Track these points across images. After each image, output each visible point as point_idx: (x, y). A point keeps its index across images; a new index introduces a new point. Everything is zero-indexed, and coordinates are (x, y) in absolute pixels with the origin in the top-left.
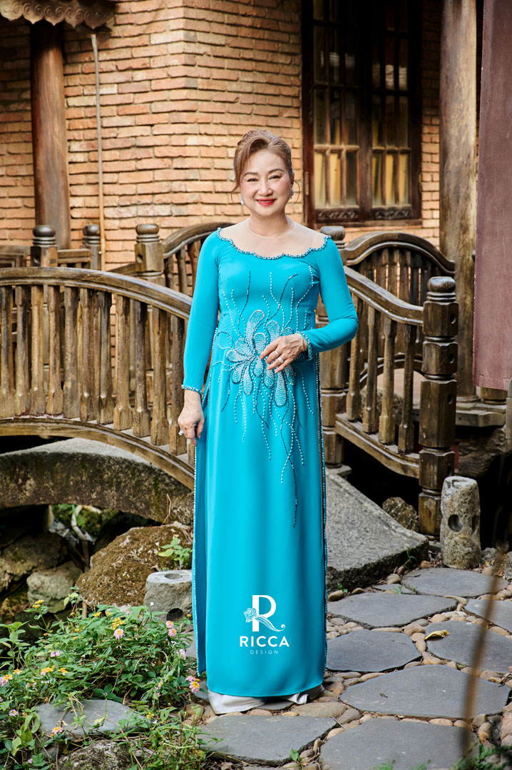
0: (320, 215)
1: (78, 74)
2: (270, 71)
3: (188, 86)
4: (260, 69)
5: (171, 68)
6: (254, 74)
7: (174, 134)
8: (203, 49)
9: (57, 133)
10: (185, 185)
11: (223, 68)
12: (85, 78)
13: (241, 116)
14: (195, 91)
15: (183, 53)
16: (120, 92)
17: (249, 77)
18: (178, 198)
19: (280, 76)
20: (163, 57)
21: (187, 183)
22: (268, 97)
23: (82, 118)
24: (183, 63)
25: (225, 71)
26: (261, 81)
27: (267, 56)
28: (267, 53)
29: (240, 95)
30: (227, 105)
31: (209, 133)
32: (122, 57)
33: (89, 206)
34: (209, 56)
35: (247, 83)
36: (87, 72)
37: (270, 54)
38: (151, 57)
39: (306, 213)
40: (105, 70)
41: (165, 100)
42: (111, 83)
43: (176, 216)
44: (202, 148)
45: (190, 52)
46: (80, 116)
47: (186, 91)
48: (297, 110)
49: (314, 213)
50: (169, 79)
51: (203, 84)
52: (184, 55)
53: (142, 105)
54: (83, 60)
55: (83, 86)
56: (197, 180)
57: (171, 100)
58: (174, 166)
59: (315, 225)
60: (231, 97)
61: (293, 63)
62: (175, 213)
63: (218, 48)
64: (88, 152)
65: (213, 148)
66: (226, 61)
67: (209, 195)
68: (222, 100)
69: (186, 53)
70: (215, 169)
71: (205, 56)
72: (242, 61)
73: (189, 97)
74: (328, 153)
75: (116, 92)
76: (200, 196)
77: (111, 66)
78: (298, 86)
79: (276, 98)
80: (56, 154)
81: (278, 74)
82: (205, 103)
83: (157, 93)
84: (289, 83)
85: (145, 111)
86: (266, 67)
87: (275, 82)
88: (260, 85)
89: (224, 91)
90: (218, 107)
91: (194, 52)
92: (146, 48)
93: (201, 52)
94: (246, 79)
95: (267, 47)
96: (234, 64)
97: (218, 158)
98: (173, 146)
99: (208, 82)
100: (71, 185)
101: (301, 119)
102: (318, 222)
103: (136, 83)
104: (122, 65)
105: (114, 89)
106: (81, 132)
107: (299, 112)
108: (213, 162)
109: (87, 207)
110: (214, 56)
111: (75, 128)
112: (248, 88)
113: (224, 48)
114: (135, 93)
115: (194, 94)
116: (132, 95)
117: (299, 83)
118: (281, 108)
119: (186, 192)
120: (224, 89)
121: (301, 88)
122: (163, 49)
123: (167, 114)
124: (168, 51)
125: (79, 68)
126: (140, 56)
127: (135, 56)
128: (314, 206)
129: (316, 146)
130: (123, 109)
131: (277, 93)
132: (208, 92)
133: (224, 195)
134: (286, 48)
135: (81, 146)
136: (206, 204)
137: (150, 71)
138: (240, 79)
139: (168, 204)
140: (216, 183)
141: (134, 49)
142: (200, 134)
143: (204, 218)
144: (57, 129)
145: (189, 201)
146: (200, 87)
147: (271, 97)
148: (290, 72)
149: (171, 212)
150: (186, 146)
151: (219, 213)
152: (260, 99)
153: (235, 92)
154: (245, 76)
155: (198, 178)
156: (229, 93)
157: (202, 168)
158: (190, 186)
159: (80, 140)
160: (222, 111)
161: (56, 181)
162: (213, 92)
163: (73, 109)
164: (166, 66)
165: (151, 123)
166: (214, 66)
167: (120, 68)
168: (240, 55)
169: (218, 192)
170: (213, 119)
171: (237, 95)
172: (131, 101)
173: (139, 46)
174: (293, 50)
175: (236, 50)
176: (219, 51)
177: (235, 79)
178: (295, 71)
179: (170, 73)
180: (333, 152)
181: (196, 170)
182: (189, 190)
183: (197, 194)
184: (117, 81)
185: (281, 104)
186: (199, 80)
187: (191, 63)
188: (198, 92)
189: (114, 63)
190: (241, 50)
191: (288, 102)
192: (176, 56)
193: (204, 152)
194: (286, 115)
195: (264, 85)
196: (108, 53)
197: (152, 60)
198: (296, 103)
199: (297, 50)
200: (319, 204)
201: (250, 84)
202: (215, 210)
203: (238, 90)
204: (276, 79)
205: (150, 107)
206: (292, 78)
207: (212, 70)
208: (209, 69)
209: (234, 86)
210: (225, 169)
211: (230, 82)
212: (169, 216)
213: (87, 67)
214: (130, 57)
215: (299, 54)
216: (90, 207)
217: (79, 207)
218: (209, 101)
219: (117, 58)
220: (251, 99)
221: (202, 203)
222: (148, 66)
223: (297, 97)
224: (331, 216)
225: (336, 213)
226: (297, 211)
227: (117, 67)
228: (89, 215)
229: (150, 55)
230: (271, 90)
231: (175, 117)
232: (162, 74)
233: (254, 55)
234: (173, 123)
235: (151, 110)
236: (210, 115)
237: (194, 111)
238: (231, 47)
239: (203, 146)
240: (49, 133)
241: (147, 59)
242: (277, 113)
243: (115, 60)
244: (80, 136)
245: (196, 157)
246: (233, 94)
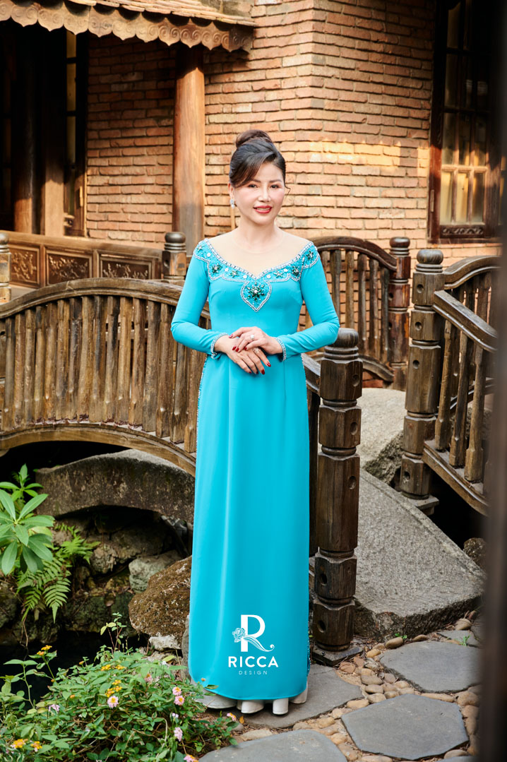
0: (445, 231)
1: (219, 93)
2: (400, 94)
3: (314, 107)
4: (390, 92)
5: (299, 89)
6: (383, 97)
7: (299, 151)
8: (331, 72)
9: (195, 148)
10: (306, 199)
11: (352, 91)
12: (225, 97)
13: (368, 136)
14: (321, 111)
15: (311, 75)
16: (254, 110)
17: (378, 100)
18: (299, 211)
19: (410, 99)
20: (292, 79)
21: (308, 197)
22: (396, 119)
23: (220, 134)
24: (310, 84)
25: (354, 93)
26: (391, 104)
27: (398, 81)
28: (397, 78)
29: (368, 116)
30: (354, 125)
31: (333, 151)
32: (257, 79)
33: (222, 215)
34: (338, 78)
35: (375, 105)
36: (227, 91)
37: (401, 79)
38: (282, 78)
39: (431, 228)
40: (242, 90)
41: (293, 119)
42: (246, 103)
43: (297, 228)
44: (326, 165)
45: (318, 74)
46: (219, 132)
47: (311, 111)
48: (426, 131)
49: (438, 229)
50: (297, 100)
51: (329, 104)
52: (311, 77)
53: (272, 123)
54: (224, 81)
55: (223, 104)
56: (319, 195)
57: (298, 119)
58: (298, 181)
59: (439, 240)
60: (359, 118)
61: (424, 87)
62: (296, 226)
63: (347, 71)
64: (224, 165)
65: (337, 165)
66: (355, 84)
67: (330, 209)
68: (349, 120)
69: (314, 75)
70: (338, 185)
71: (333, 78)
72: (371, 84)
73: (314, 117)
74: (455, 172)
75: (250, 110)
76: (321, 210)
77: (247, 86)
78: (428, 110)
79: (405, 120)
80: (192, 166)
81: (408, 97)
82: (331, 123)
83: (286, 112)
84: (420, 107)
85: (274, 129)
86: (395, 91)
87: (405, 104)
88: (389, 107)
89: (351, 112)
90: (345, 127)
91: (322, 74)
92: (278, 70)
93: (330, 75)
94: (374, 102)
95: (397, 72)
96: (362, 87)
97: (341, 174)
98: (298, 162)
99: (335, 104)
100: (207, 195)
101: (429, 140)
102: (442, 237)
103: (268, 103)
104: (257, 86)
105: (249, 108)
106: (219, 147)
107: (428, 134)
108: (337, 179)
109: (221, 216)
110: (343, 79)
111: (214, 143)
112: (377, 110)
113: (353, 72)
114: (267, 112)
115: (319, 114)
116: (264, 113)
117: (429, 106)
118: (410, 130)
119: (307, 206)
120: (351, 110)
121: (431, 112)
122: (293, 71)
123: (294, 132)
124: (297, 73)
125: (220, 88)
126: (273, 77)
127: (268, 77)
128: (439, 221)
129: (444, 166)
130: (256, 126)
131: (406, 115)
132: (335, 112)
133: (347, 210)
134: (418, 74)
135: (218, 161)
136: (327, 218)
137: (280, 91)
138: (368, 101)
139: (290, 217)
140: (339, 198)
141: (268, 71)
142: (325, 152)
143: (324, 231)
144: (194, 144)
145: (309, 215)
146: (327, 108)
147: (400, 119)
148: (420, 97)
149: (293, 224)
150: (309, 162)
151: (340, 227)
152: (388, 121)
153: (363, 113)
154: (374, 99)
155: (320, 193)
156: (356, 114)
157: (324, 184)
158: (311, 201)
159: (218, 154)
160: (349, 131)
161: (191, 191)
162: (340, 113)
163: (213, 126)
164: (295, 88)
165: (279, 140)
166: (342, 88)
167: (255, 88)
168: (369, 78)
169: (340, 207)
170: (338, 137)
171: (364, 116)
172: (263, 120)
173: (273, 68)
174: (424, 76)
175: (365, 74)
176: (348, 74)
177: (363, 101)
178: (426, 95)
179: (298, 94)
180: (460, 172)
181: (319, 186)
182: (309, 205)
183: (319, 208)
184: (252, 101)
185: (410, 126)
186: (326, 101)
187: (318, 85)
188: (325, 112)
189: (250, 83)
190: (371, 74)
191: (417, 124)
192: (304, 78)
193: (327, 168)
194: (414, 136)
195: (393, 107)
196: (245, 75)
197: (283, 81)
198: (425, 125)
199: (429, 75)
200: (444, 220)
201: (378, 106)
202: (336, 223)
203: (366, 111)
204: (405, 102)
205: (279, 125)
206: (422, 102)
207: (340, 91)
208: (336, 91)
209: (362, 108)
210: (348, 186)
211: (357, 104)
212: (291, 228)
213: (226, 88)
214: (264, 78)
215: (431, 80)
216: (224, 216)
217: (214, 216)
218: (336, 121)
219: (252, 79)
220: (379, 120)
221: (323, 217)
222: (279, 87)
223: (427, 120)
224: (456, 232)
225: (461, 230)
226: (421, 227)
227: (252, 87)
228: (222, 223)
229: (281, 77)
230: (400, 112)
231: (301, 135)
232: (290, 94)
233: (384, 79)
234: (299, 141)
235: (279, 127)
236: (336, 134)
237: (319, 130)
238: (361, 71)
239: (327, 163)
240: (187, 147)
241: (279, 80)
242: (405, 134)
243: (251, 81)
244: (217, 150)
245: (319, 173)
246: (361, 115)
